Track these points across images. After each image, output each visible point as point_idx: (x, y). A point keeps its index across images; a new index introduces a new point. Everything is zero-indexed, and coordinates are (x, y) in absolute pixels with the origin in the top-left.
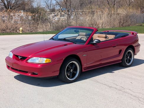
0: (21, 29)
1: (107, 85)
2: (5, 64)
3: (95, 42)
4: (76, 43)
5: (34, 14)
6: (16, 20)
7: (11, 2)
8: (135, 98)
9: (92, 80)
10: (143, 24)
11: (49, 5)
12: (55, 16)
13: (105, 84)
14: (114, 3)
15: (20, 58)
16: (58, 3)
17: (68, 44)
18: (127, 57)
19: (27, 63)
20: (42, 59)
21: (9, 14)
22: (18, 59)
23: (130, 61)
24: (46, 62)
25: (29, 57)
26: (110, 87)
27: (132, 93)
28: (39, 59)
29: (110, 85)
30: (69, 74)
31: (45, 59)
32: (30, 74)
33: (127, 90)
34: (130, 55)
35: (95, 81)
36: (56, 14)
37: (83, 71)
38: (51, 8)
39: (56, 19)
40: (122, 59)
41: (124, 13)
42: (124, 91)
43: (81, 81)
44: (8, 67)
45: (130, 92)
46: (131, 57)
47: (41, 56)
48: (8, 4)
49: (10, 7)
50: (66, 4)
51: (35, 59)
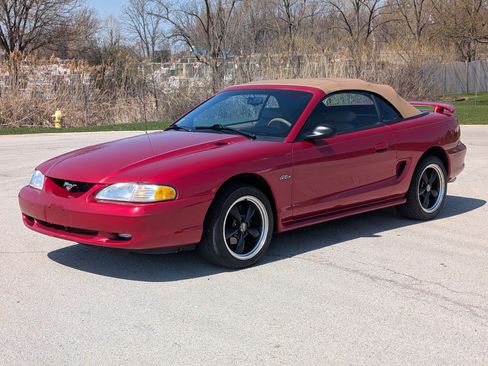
0: (58, 114)
1: (361, 274)
2: (17, 213)
3: (317, 134)
4: (254, 138)
5: (99, 67)
6: (40, 90)
7: (21, 29)
8: (459, 308)
9: (310, 260)
10: (467, 98)
11: (149, 40)
12: (173, 73)
13: (355, 271)
14: (366, 28)
15: (69, 186)
16: (179, 32)
17: (230, 140)
18: (425, 186)
19: (95, 201)
20: (144, 187)
21: (16, 68)
22: (62, 193)
23: (433, 200)
24: (158, 199)
25: (101, 181)
26: (374, 278)
27: (448, 294)
28: (136, 186)
29: (374, 274)
30: (234, 241)
31: (155, 188)
32: (104, 240)
33: (432, 287)
34: (432, 180)
35: (321, 263)
36: (173, 67)
37: (282, 229)
38: (156, 49)
39: (175, 82)
40: (408, 192)
41: (403, 63)
42: (421, 290)
43: (274, 263)
44: (29, 221)
45: (440, 290)
46: (436, 186)
47: (141, 179)
48: (11, 34)
49: (17, 44)
50: (207, 32)
51: (120, 189)
